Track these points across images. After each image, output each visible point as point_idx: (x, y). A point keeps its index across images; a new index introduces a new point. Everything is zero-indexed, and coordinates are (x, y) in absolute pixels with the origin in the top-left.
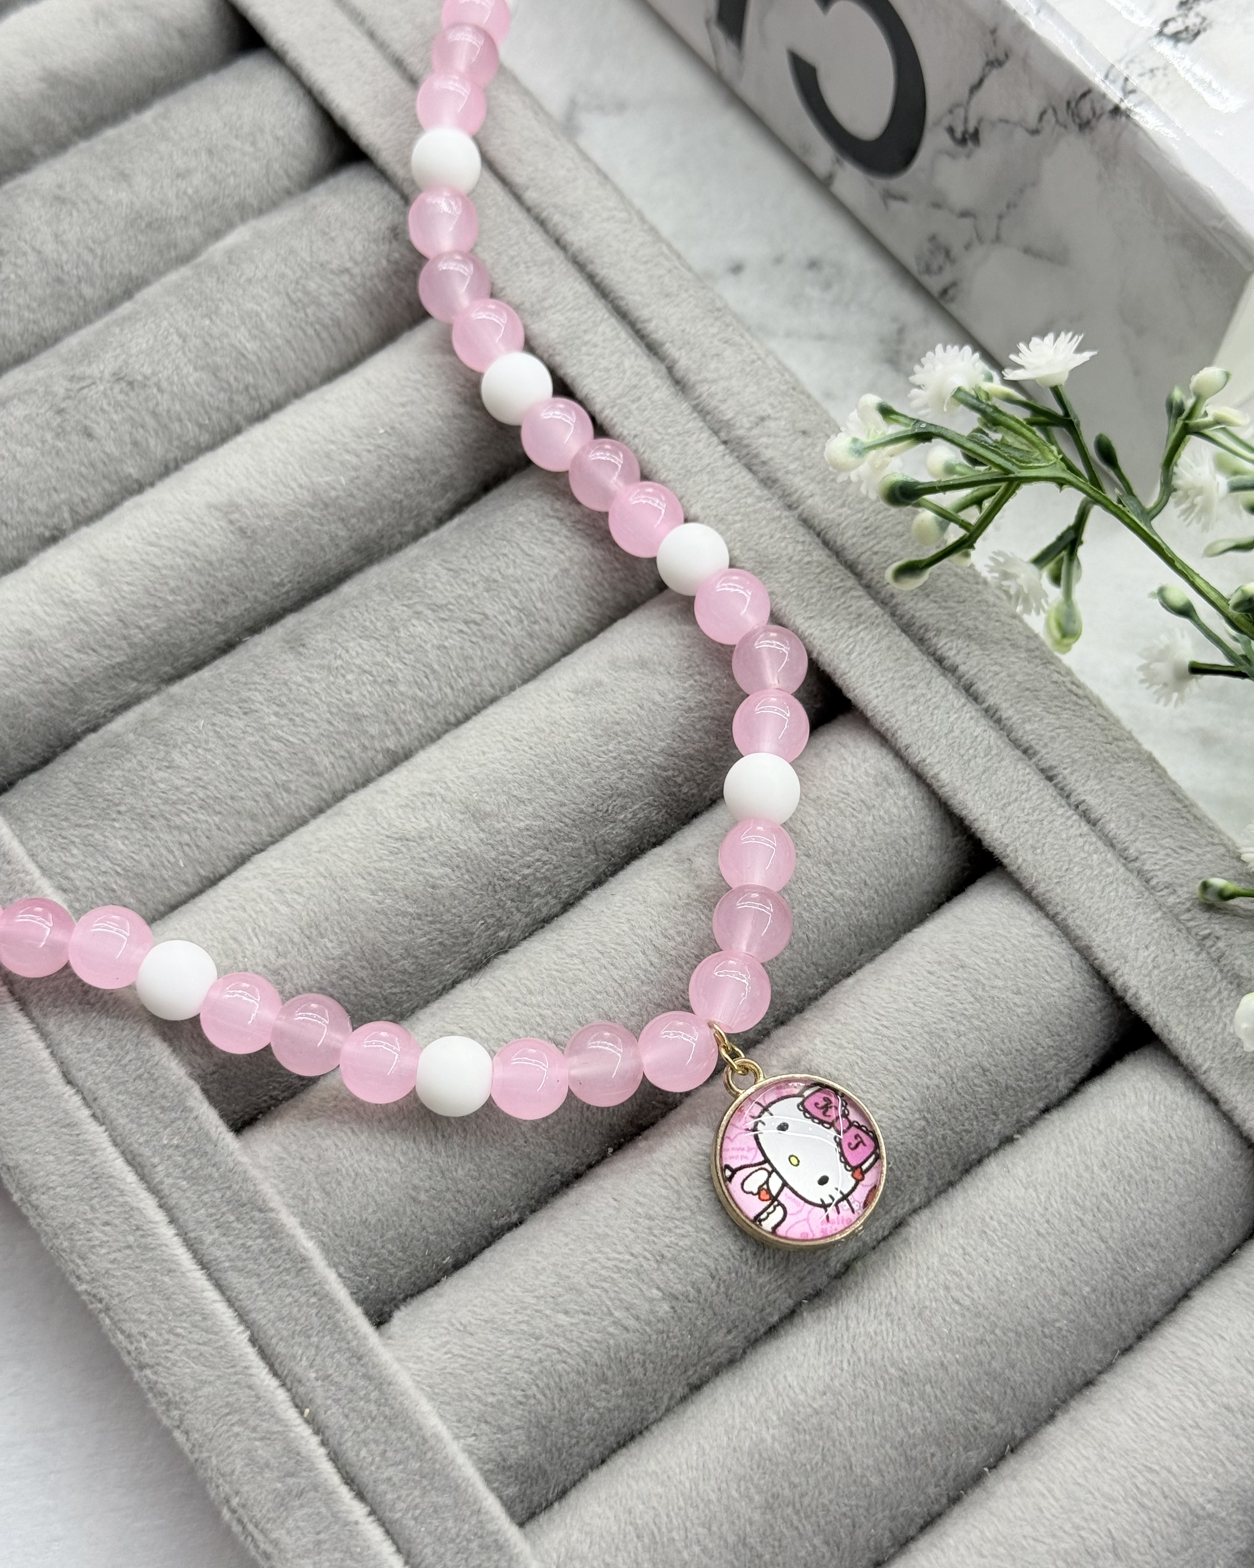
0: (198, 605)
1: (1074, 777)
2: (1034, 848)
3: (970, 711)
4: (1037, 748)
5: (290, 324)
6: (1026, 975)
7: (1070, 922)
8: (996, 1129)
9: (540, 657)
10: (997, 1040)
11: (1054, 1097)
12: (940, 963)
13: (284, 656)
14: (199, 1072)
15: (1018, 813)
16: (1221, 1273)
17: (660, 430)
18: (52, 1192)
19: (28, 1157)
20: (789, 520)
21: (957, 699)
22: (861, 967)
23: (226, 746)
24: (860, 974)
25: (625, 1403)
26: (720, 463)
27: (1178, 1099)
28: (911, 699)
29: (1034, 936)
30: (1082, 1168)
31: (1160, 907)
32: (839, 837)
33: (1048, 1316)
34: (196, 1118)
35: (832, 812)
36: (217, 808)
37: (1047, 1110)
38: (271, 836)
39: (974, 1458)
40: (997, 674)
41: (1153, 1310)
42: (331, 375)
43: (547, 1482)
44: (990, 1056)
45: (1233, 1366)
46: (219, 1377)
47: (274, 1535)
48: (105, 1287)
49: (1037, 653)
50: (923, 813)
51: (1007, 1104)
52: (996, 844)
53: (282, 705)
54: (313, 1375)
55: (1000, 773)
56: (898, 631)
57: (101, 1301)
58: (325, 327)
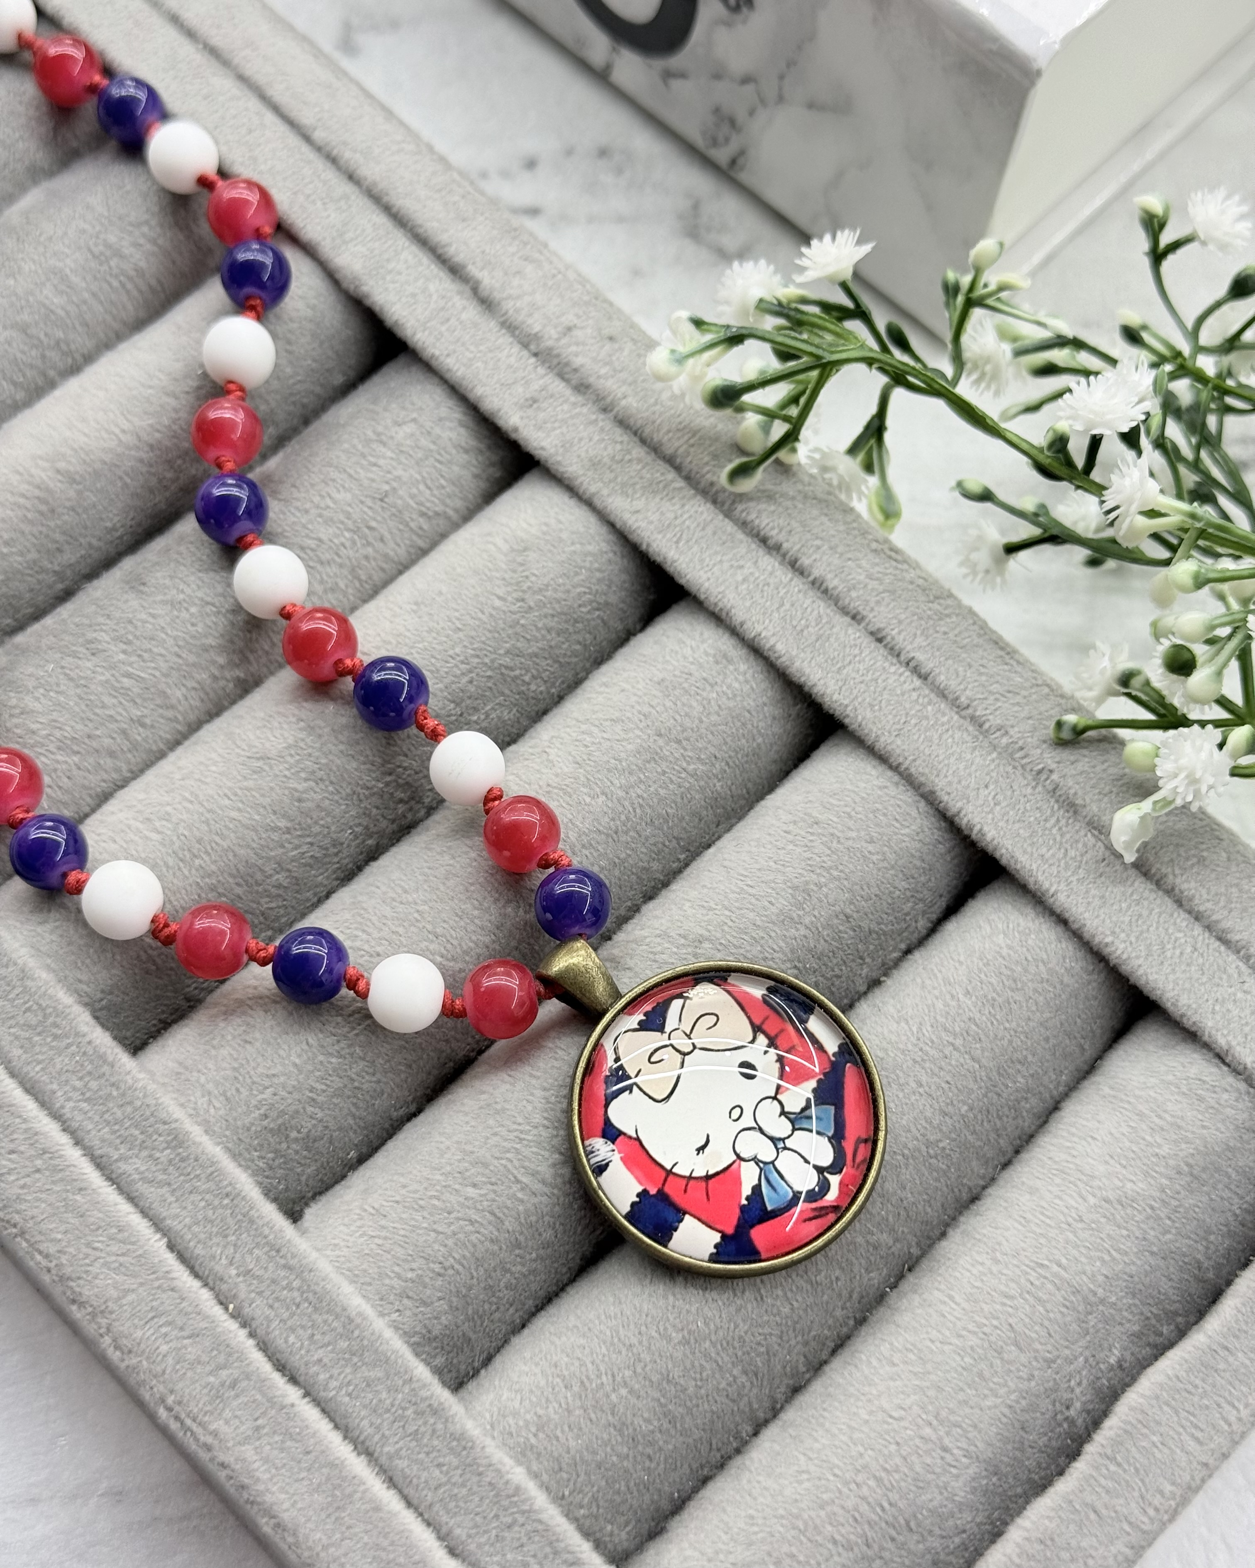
0: (33, 555)
1: (902, 637)
2: (872, 706)
3: (797, 584)
4: (865, 613)
5: (95, 278)
6: (877, 825)
7: (913, 770)
8: (865, 971)
9: (378, 577)
10: (857, 887)
11: (915, 937)
12: (795, 822)
13: (126, 596)
14: (86, 1000)
15: (854, 675)
16: (1086, 1083)
17: (472, 348)
20: (605, 422)
21: (784, 575)
22: (719, 838)
23: (78, 686)
24: (719, 844)
25: (538, 1265)
26: (533, 376)
27: (1030, 924)
28: (740, 578)
29: (880, 788)
30: (948, 997)
31: (995, 748)
32: (687, 715)
33: (932, 1138)
34: (90, 1043)
35: (678, 691)
36: (75, 748)
37: (908, 951)
38: (132, 772)
39: (876, 1278)
40: (818, 548)
41: (1027, 1123)
42: (140, 324)
43: (472, 1350)
44: (851, 903)
45: (1107, 1163)
46: (141, 1284)
47: (212, 1427)
48: (18, 1212)
49: (855, 525)
50: (763, 685)
51: (872, 947)
52: (835, 706)
53: (129, 643)
54: (234, 1272)
55: (832, 640)
56: (721, 517)
57: (15, 1226)
58: (130, 279)
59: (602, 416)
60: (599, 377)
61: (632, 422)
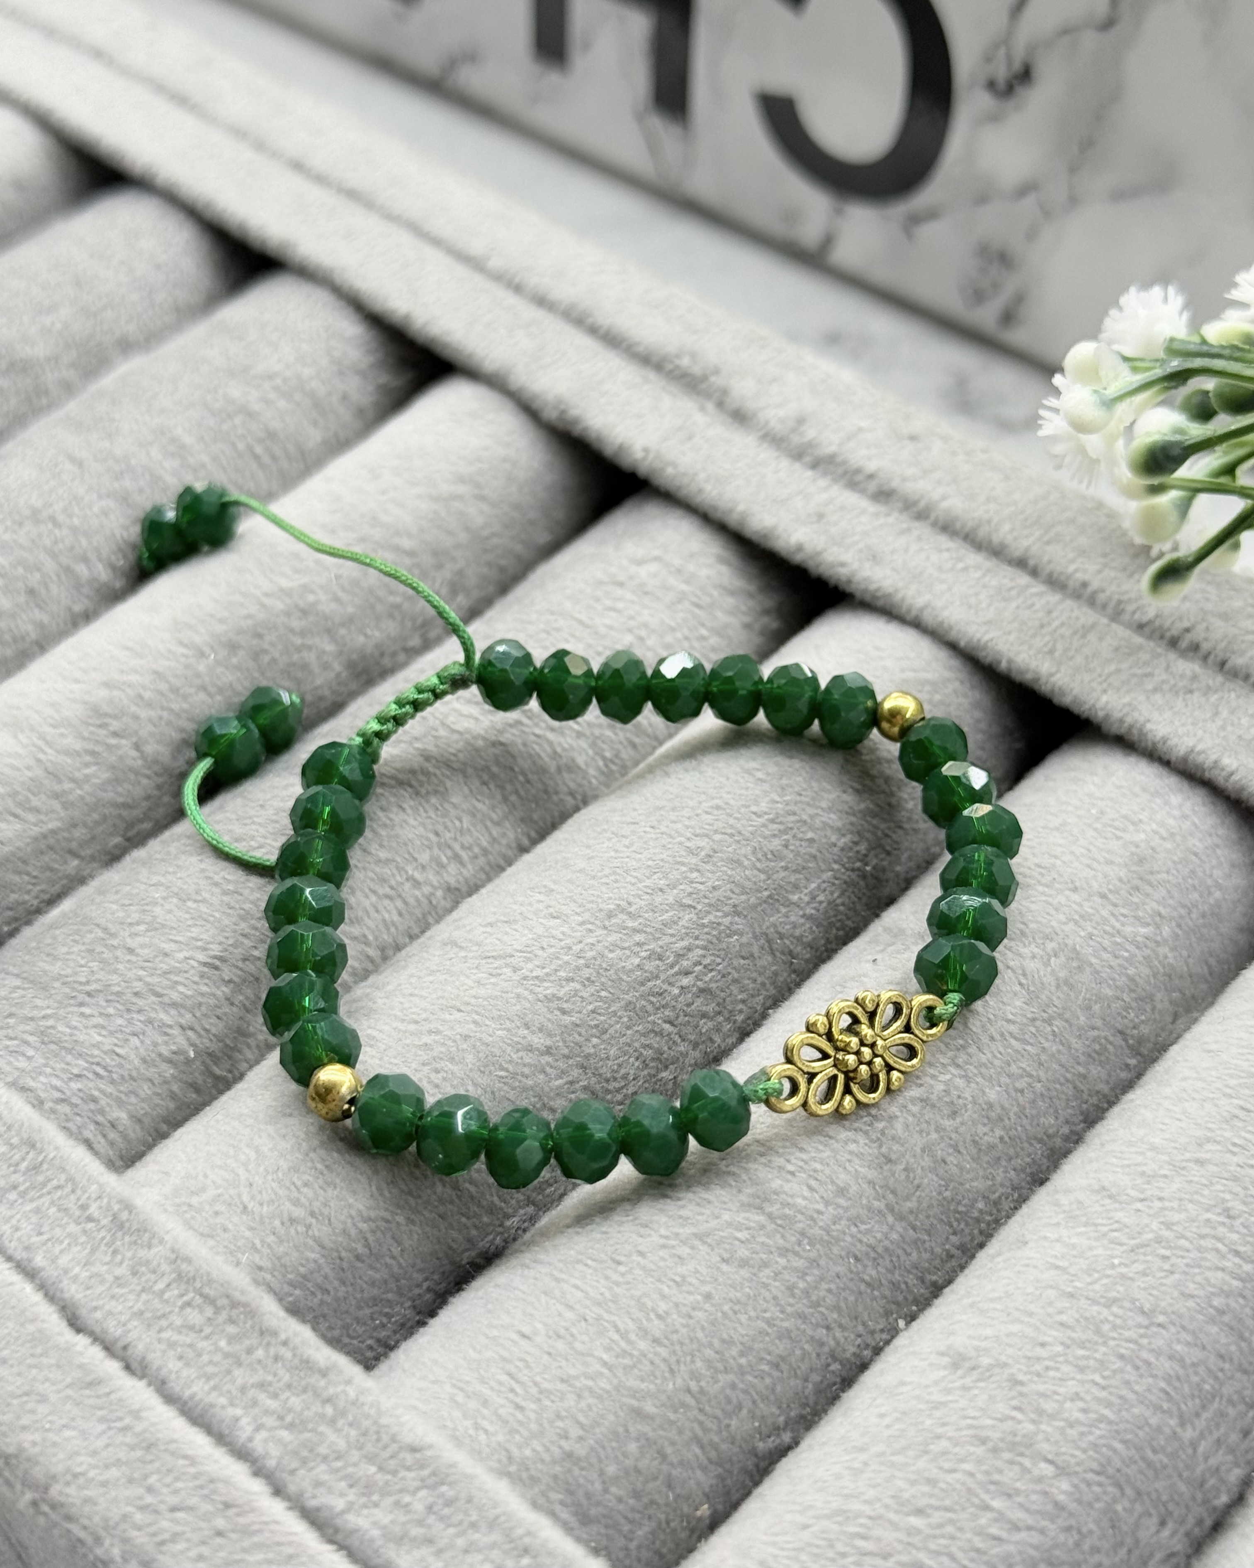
5: (215, 438)
18: (81, 1480)
19: (37, 1437)
20: (922, 530)
21: (1212, 679)
26: (813, 489)
28: (1150, 688)
50: (1211, 821)
56: (1104, 621)
59: (917, 524)
60: (904, 479)
61: (958, 525)
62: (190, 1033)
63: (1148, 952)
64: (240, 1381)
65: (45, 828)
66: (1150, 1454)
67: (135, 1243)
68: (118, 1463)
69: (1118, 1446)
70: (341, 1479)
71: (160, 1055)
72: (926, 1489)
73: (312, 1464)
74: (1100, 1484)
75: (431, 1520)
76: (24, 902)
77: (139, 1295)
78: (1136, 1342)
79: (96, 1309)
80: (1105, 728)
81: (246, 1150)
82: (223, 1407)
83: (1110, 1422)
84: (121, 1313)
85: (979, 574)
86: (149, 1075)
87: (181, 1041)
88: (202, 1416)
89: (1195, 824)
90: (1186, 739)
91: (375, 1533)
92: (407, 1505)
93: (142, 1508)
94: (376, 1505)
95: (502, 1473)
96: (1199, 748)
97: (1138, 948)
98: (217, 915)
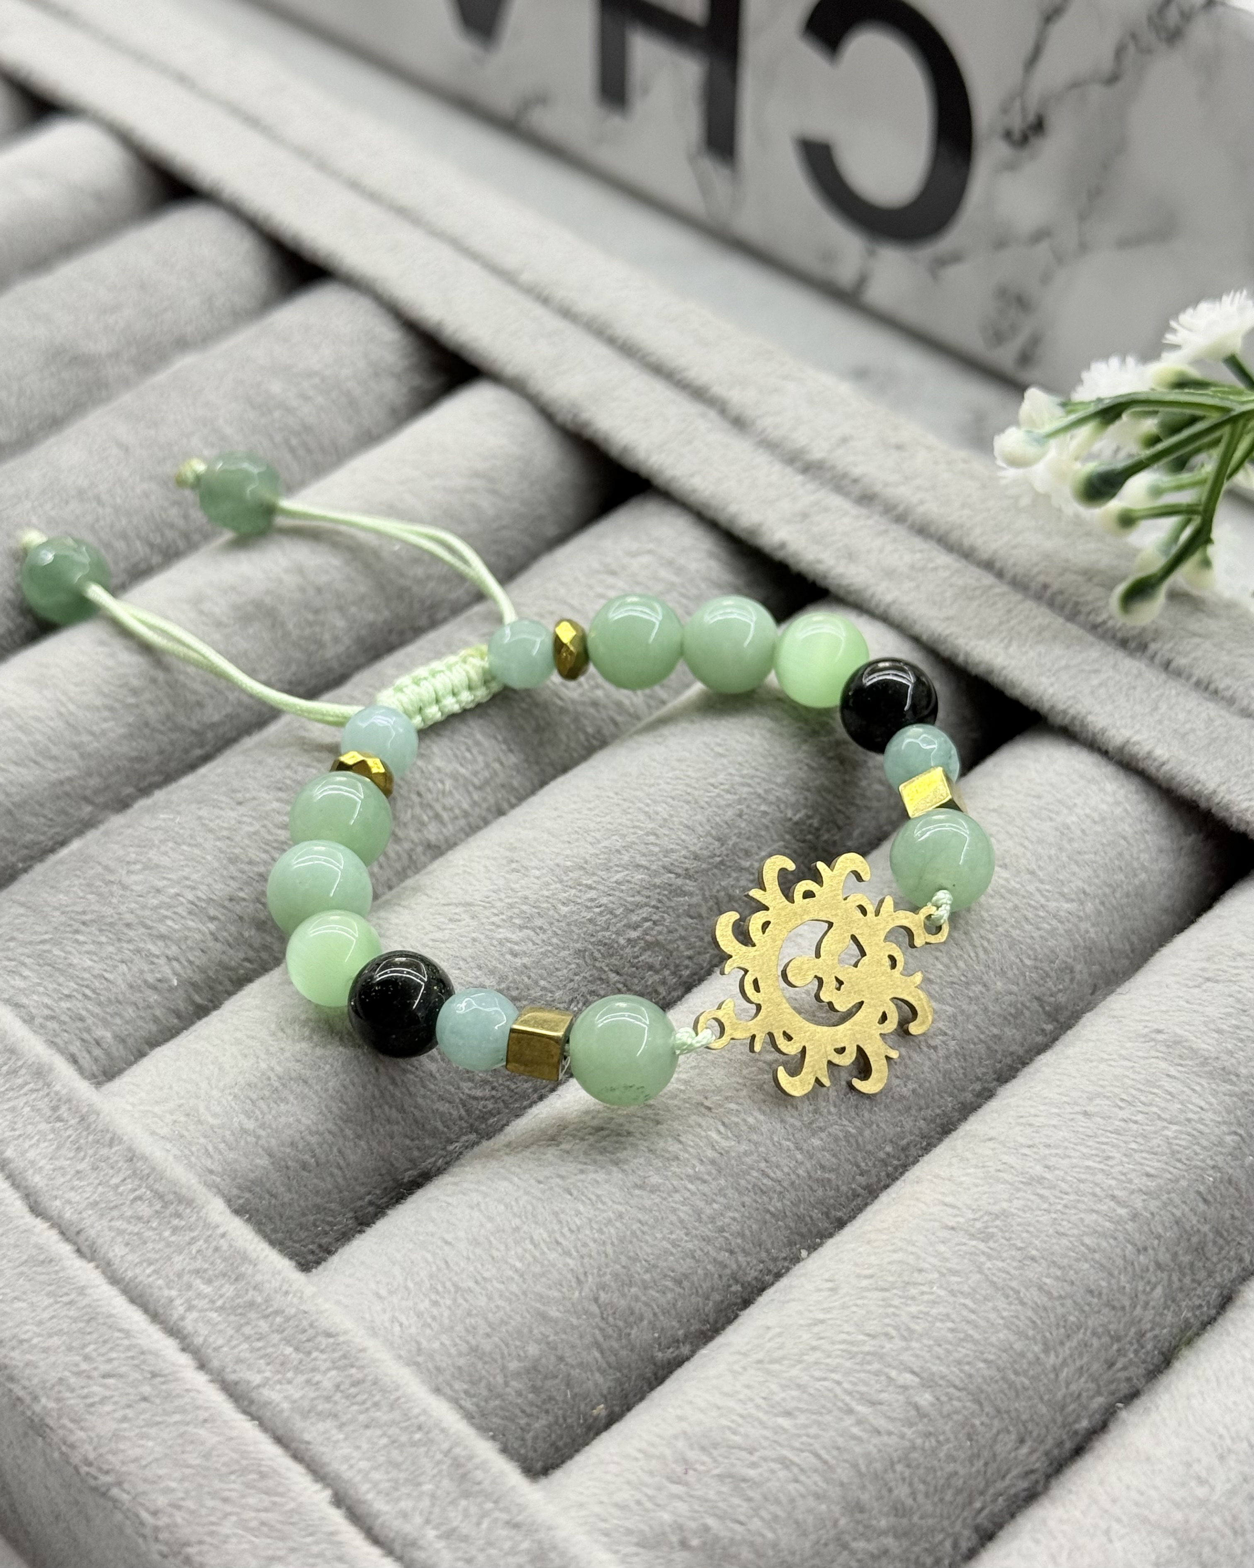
0: (167, 708)
3: (1175, 686)
5: (254, 431)
17: (722, 468)
20: (899, 531)
21: (1156, 677)
26: (801, 492)
28: (1095, 682)
32: (1039, 841)
34: (223, 1235)
50: (1142, 808)
55: (1231, 743)
57: (110, 1471)
59: (894, 526)
60: (886, 485)
62: (175, 964)
63: (1069, 926)
64: (178, 1267)
65: (62, 776)
66: (1012, 1377)
67: (98, 1142)
68: (60, 1332)
69: (981, 1365)
70: (261, 1357)
71: (145, 982)
72: (795, 1393)
73: (234, 1342)
74: (959, 1399)
75: (338, 1397)
76: (39, 843)
77: (96, 1188)
78: (1008, 1273)
79: (56, 1197)
80: (1051, 719)
81: (211, 1067)
82: (160, 1288)
83: (976, 1342)
84: (78, 1203)
85: (947, 574)
86: (133, 999)
87: (167, 971)
88: (141, 1296)
89: (1126, 810)
90: (1123, 731)
91: (286, 1405)
92: (318, 1383)
93: (78, 1374)
94: (289, 1382)
95: (411, 1363)
96: (1135, 738)
97: (1060, 922)
98: (209, 857)
